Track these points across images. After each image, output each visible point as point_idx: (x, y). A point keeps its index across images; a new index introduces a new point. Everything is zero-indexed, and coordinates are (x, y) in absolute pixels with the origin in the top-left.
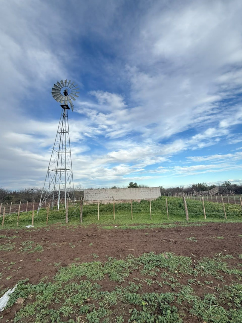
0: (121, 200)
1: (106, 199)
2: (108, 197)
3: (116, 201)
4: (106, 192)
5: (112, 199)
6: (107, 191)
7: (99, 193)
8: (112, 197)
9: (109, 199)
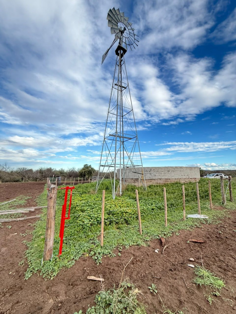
0: (194, 178)
1: (182, 177)
2: (184, 176)
3: (191, 180)
4: (182, 170)
5: (187, 177)
6: (183, 168)
7: (174, 171)
8: (188, 175)
9: (185, 177)
